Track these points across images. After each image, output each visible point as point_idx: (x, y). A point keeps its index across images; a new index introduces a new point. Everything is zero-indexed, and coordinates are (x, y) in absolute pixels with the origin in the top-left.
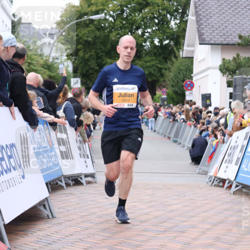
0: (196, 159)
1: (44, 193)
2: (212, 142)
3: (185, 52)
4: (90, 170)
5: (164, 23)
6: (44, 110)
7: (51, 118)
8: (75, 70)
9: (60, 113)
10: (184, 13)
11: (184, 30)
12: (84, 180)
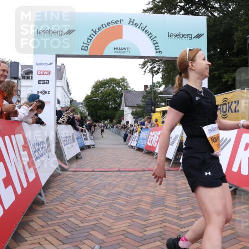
0: (125, 140)
1: (79, 151)
2: (129, 135)
3: (121, 108)
4: (93, 144)
5: (115, 100)
6: (79, 126)
7: (81, 128)
8: (89, 114)
9: (84, 127)
10: (121, 97)
11: (121, 102)
12: (91, 147)
